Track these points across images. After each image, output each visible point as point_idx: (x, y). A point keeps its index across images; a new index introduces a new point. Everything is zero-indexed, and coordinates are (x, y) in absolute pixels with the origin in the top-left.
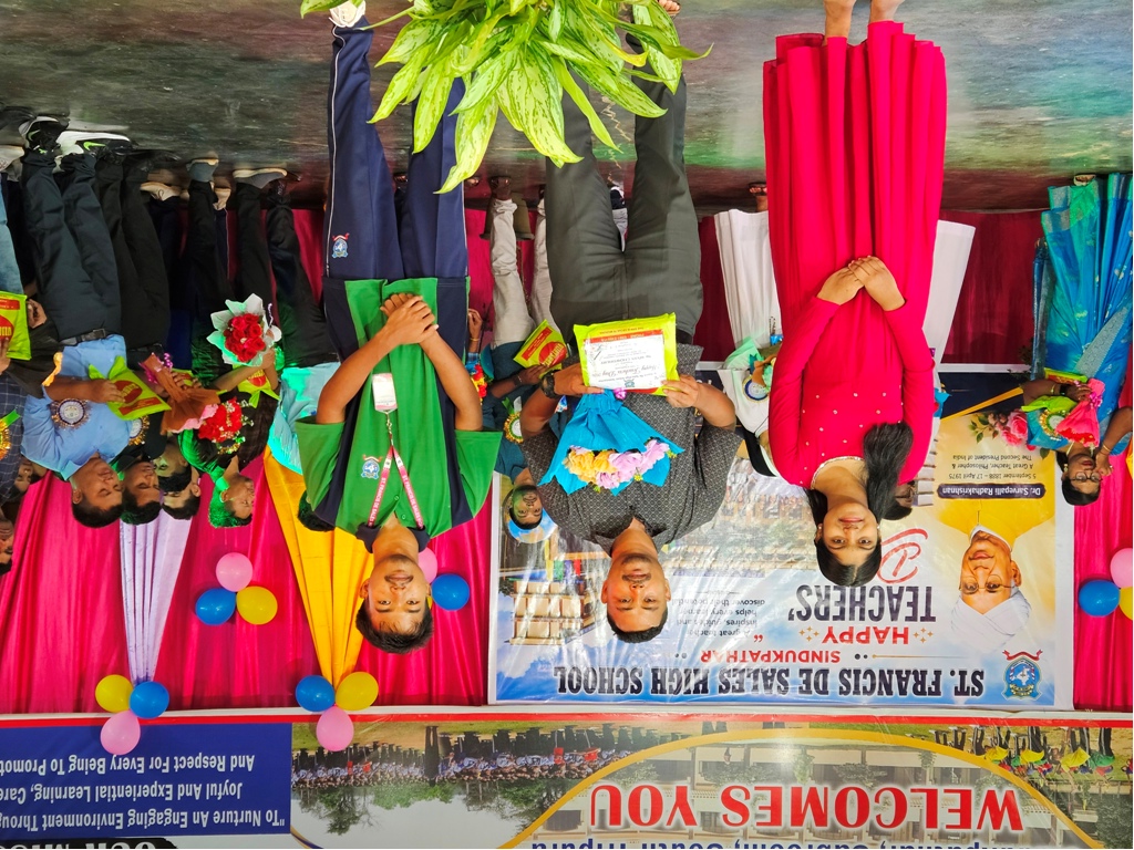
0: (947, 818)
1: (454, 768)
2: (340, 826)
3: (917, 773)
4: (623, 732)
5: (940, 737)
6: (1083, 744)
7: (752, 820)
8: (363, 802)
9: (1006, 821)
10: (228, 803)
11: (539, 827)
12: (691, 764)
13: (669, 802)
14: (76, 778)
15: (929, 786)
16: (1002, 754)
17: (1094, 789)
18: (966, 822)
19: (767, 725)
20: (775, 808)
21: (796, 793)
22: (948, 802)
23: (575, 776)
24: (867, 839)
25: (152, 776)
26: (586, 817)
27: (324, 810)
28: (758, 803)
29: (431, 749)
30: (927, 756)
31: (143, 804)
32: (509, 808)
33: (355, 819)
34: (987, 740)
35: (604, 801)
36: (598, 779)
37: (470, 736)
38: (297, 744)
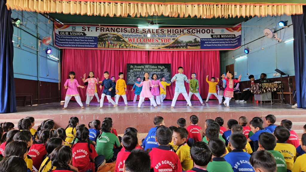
0: (136, 39)
1: (185, 45)
2: (196, 39)
3: (139, 44)
4: (168, 48)
5: (136, 47)
6: (122, 47)
7: (155, 39)
8: (193, 41)
9: (130, 39)
10: (206, 41)
11: (176, 39)
12: (161, 45)
13: (163, 41)
14: (221, 44)
15: (137, 43)
16: (130, 46)
17: (121, 42)
18: (134, 39)
19: (154, 49)
20: (153, 40)
21: (151, 42)
22: (136, 41)
23: (173, 44)
24: (144, 37)
25: (214, 44)
26: (172, 40)
27: (197, 40)
28: (155, 41)
29: (187, 46)
30: (138, 46)
31: (214, 41)
32: (179, 41)
33: (194, 40)
34: (132, 47)
35: (170, 41)
36: (171, 43)
37: (183, 48)
38: (200, 47)
